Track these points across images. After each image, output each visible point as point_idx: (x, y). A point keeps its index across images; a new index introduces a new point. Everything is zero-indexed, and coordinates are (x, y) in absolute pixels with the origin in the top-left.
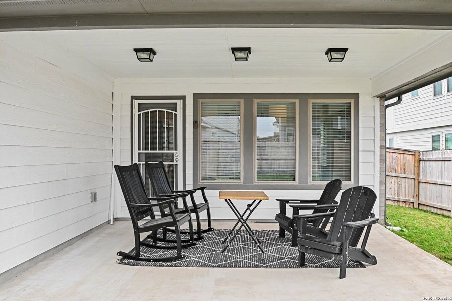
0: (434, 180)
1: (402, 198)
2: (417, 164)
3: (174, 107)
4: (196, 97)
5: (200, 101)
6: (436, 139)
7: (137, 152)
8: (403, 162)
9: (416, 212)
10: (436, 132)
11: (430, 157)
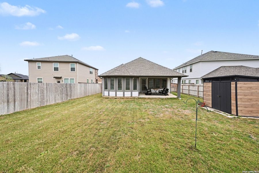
1: (175, 91)
2: (177, 86)
5: (149, 79)
7: (141, 85)
8: (175, 85)
10: (183, 80)
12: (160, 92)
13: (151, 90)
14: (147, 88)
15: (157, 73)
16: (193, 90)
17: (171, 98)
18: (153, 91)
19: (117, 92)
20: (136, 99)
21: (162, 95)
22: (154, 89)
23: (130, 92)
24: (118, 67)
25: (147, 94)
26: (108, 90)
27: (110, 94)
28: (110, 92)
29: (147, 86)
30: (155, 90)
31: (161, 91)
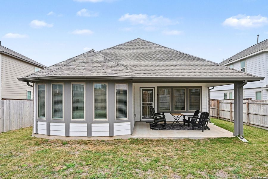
0: (224, 109)
1: (213, 115)
2: (218, 104)
3: (152, 90)
4: (158, 87)
5: (159, 88)
6: (225, 94)
7: (142, 103)
8: (214, 103)
9: (218, 120)
10: (225, 92)
11: (223, 102)
12: (188, 121)
13: (164, 117)
14: (156, 112)
15: (180, 71)
16: (259, 113)
17: (219, 140)
18: (169, 118)
19: (71, 124)
20: (125, 142)
21: (193, 129)
22: (172, 112)
23: (108, 124)
24: (79, 56)
25: (154, 127)
26: (45, 118)
27: (51, 129)
28: (51, 124)
29: (155, 105)
30: (176, 116)
31: (189, 117)
